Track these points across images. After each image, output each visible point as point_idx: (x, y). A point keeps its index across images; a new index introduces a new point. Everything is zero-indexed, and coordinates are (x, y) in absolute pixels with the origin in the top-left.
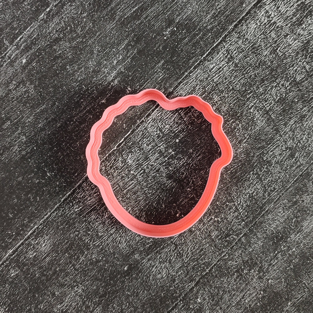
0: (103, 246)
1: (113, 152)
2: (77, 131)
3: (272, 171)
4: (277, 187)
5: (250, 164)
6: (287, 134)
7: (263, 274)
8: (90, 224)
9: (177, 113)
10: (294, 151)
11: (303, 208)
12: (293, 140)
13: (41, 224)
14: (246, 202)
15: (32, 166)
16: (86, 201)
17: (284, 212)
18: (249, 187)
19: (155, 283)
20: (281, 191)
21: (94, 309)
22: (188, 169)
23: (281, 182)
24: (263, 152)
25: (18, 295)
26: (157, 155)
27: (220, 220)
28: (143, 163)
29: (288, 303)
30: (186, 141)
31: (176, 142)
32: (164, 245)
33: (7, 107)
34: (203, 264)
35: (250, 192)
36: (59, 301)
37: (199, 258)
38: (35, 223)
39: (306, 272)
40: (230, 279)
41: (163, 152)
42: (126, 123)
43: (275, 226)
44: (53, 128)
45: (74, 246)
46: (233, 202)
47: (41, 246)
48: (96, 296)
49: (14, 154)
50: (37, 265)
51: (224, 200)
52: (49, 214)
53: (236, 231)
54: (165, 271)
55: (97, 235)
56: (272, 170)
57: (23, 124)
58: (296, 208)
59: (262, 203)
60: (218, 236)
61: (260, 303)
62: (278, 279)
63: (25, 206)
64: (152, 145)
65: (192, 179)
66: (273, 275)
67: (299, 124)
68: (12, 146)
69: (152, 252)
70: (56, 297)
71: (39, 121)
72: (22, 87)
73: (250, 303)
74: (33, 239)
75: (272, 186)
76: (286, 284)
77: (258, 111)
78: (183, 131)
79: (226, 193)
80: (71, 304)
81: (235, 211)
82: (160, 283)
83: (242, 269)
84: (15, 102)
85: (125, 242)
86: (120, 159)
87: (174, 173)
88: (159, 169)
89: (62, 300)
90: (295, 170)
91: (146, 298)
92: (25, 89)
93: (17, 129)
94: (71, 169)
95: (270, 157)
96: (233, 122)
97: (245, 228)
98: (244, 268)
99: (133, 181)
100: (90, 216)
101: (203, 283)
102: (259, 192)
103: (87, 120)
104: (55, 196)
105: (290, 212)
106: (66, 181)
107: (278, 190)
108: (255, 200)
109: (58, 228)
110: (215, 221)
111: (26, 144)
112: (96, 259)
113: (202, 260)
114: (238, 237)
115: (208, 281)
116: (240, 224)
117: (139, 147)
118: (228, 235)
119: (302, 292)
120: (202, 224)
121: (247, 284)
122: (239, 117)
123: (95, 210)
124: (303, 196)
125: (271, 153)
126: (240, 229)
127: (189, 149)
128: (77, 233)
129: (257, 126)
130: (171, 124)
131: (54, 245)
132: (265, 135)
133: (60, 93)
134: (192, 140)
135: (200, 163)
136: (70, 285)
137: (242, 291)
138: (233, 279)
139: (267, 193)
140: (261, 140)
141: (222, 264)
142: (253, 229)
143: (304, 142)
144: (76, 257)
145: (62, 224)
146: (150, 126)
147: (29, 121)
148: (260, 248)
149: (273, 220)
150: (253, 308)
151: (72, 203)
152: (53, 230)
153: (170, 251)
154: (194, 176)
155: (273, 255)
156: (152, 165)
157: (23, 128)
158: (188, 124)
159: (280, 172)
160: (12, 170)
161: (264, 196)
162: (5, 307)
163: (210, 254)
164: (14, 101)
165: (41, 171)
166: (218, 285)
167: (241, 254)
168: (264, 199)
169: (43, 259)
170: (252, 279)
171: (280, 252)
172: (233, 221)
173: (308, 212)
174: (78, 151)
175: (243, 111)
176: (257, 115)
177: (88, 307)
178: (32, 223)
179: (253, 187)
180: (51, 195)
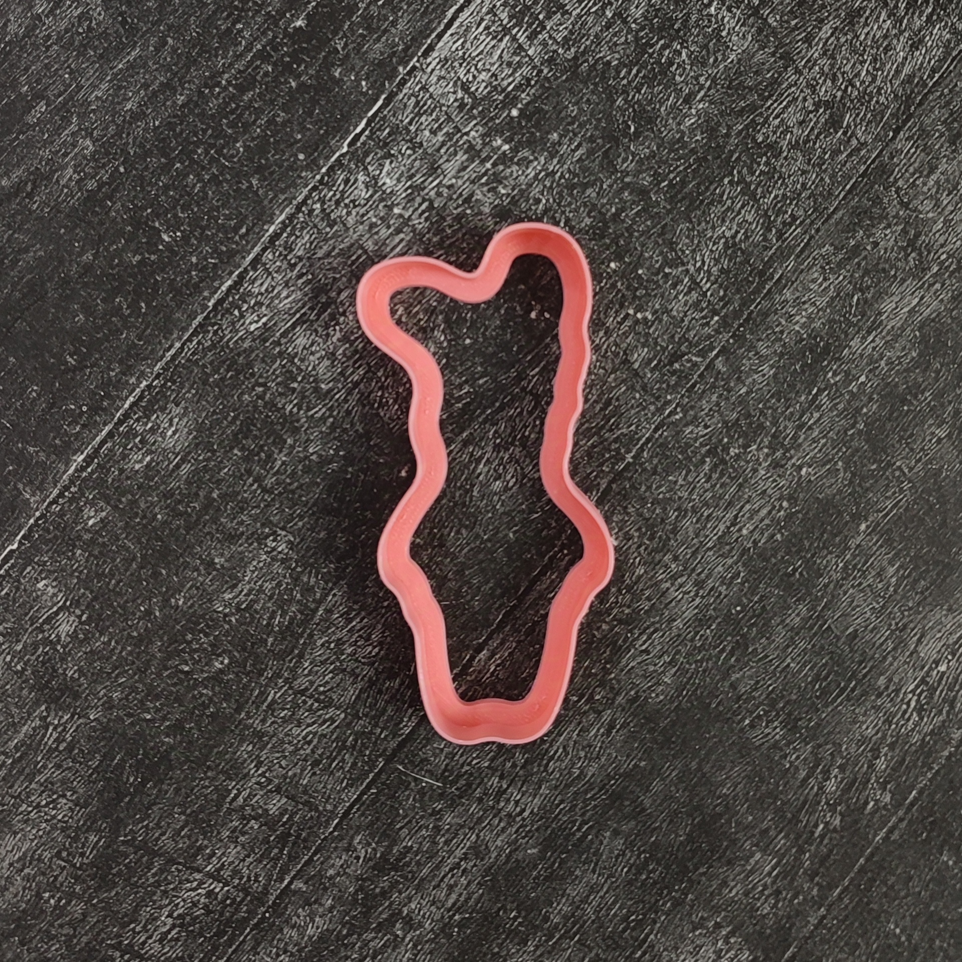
0: (335, 419)
1: (338, 160)
2: (232, 112)
3: (784, 170)
4: (801, 212)
5: (719, 157)
6: (814, 64)
7: (784, 454)
8: (293, 363)
9: (508, 37)
10: (838, 109)
11: (878, 264)
12: (834, 79)
13: (158, 376)
14: (717, 261)
15: (119, 219)
16: (277, 301)
17: (825, 279)
18: (723, 221)
19: (487, 505)
20: (812, 223)
21: (327, 595)
22: (551, 187)
23: (809, 198)
24: (753, 120)
25: (112, 575)
26: (461, 157)
27: (650, 317)
28: (426, 184)
29: (859, 525)
30: (539, 110)
31: (512, 118)
32: (505, 398)
33: (33, 63)
34: (616, 440)
35: (728, 234)
36: (227, 582)
37: (603, 427)
38: (142, 375)
39: (901, 438)
40: (695, 475)
41: (478, 147)
42: (367, 79)
43: (804, 320)
44: (166, 110)
45: (255, 425)
46: (683, 264)
47: (163, 435)
48: (328, 556)
49: (66, 190)
50: (157, 488)
51: (657, 261)
52: (178, 345)
53: (697, 344)
54: (512, 470)
55: (317, 390)
56: (782, 166)
57: (82, 105)
58: (859, 264)
59: (762, 260)
60: (650, 361)
61: (782, 534)
62: (824, 465)
63: (109, 330)
64: (445, 130)
65: (563, 212)
66: (811, 454)
67: (846, 34)
68: (56, 171)
69: (471, 420)
70: (218, 570)
71: (125, 94)
72: (70, 6)
73: (756, 536)
74: (138, 420)
75: (786, 212)
76: (849, 475)
77: (729, 10)
78: (529, 85)
79: (661, 242)
80: (261, 586)
81: (690, 290)
82: (502, 505)
83: (723, 446)
84: (56, 47)
85: (395, 401)
86: (361, 177)
87: (514, 202)
88: (472, 195)
89: (236, 578)
90: (846, 162)
91: (466, 550)
92: (79, 10)
93: (67, 121)
94: (228, 218)
95: (775, 133)
96: (664, 47)
97: (720, 333)
98: (728, 443)
99: (402, 236)
100: (291, 341)
101: (619, 493)
102: (753, 232)
103: (258, 78)
104: (190, 295)
105: (841, 278)
106: (215, 250)
107: (804, 221)
108: (743, 252)
109: (205, 383)
110: (637, 322)
111: (96, 161)
112: (320, 456)
113: (611, 430)
114: (704, 357)
115: (633, 487)
116: (708, 324)
117: (411, 141)
118: (676, 357)
119: (895, 493)
120: (601, 334)
121: (740, 485)
122: (679, 30)
123: (305, 322)
124: (874, 231)
125: (777, 122)
126: (709, 337)
127: (548, 133)
128: (261, 389)
129: (732, 50)
130: (493, 69)
131: (200, 428)
132: (756, 73)
133: (177, 11)
134: (554, 108)
135: (584, 169)
136: (253, 534)
137: (730, 504)
138: (702, 475)
139: (774, 231)
140: (745, 88)
141: (666, 437)
142: (744, 335)
143: (863, 82)
144: (263, 455)
145: (217, 371)
146: (434, 79)
147: (97, 97)
148: (767, 384)
149: (798, 303)
150: (765, 549)
151: (240, 309)
152: (192, 387)
153: (521, 413)
154: (570, 204)
155: (807, 398)
156: (450, 187)
157: (82, 116)
158: (542, 64)
159: (804, 172)
160: (61, 236)
161: (765, 239)
162: (78, 612)
163: (633, 412)
164: (51, 46)
165: (144, 230)
166: (661, 496)
167: (718, 404)
168: (766, 248)
169: (173, 471)
170: (755, 471)
171: (825, 389)
172: (685, 316)
173: (893, 273)
174: (242, 165)
175: (688, 15)
176: (729, 22)
177: (308, 590)
178: (132, 375)
179: (734, 218)
180: (178, 292)
